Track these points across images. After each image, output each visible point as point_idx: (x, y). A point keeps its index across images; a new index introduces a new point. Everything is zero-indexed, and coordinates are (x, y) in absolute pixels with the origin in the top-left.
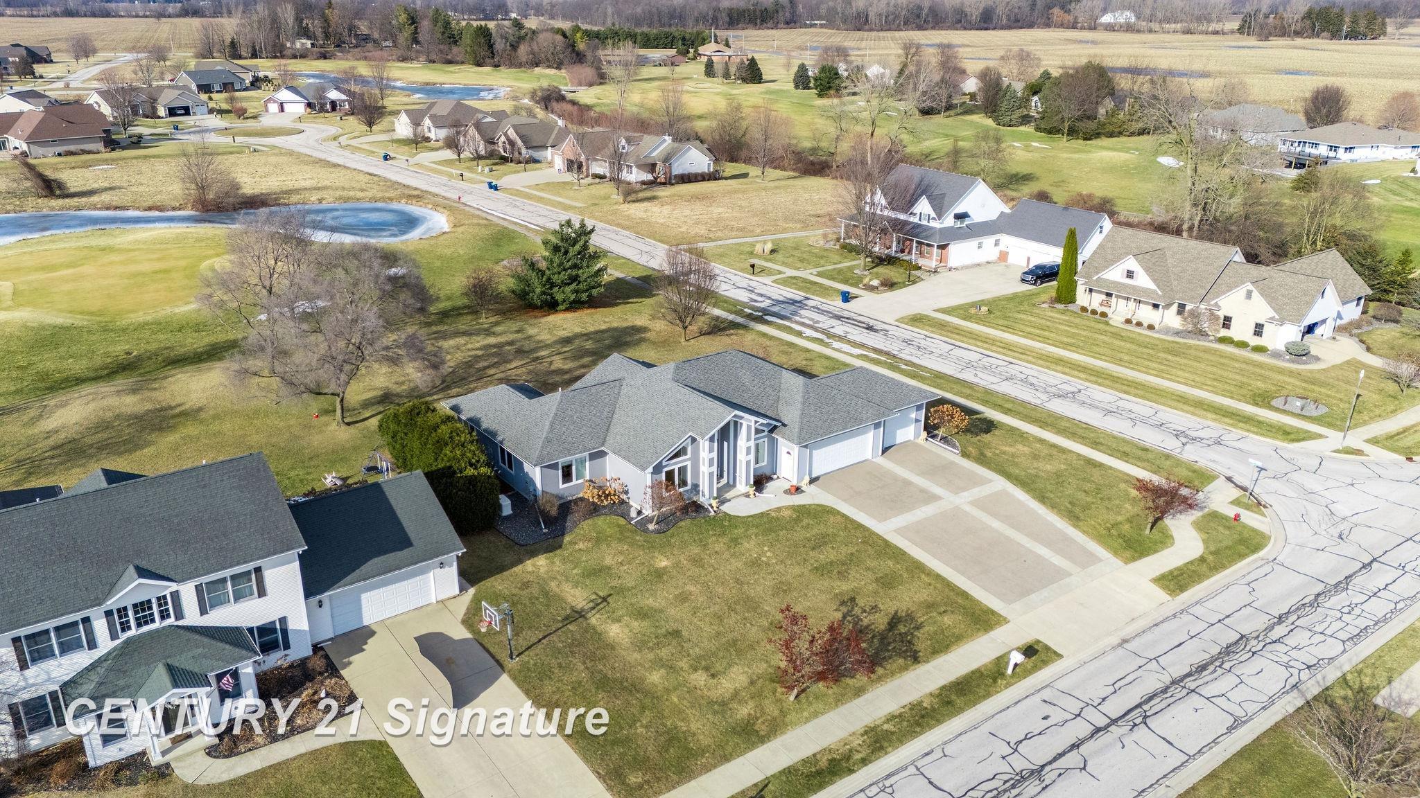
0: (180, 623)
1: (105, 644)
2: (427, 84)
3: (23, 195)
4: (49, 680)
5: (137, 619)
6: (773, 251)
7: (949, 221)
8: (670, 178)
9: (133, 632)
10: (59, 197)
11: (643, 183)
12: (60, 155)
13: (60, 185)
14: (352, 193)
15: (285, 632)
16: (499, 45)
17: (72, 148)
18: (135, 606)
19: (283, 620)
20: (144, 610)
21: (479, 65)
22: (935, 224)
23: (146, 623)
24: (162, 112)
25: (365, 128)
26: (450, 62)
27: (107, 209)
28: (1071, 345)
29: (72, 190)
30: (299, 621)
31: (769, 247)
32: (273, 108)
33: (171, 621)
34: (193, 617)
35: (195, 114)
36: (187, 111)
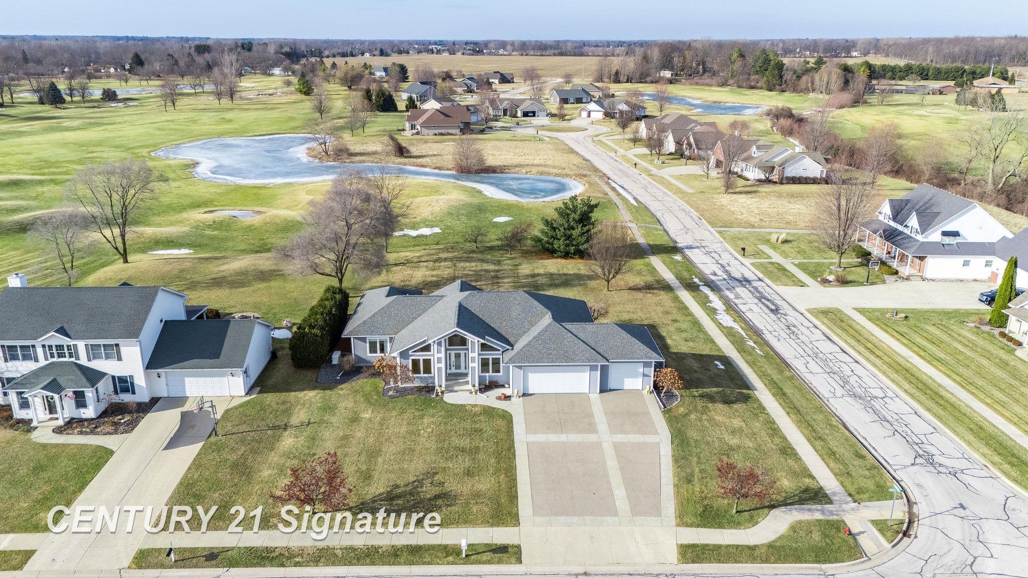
0: (77, 362)
1: (42, 362)
2: (715, 102)
3: (388, 154)
4: (17, 371)
5: (58, 353)
6: (785, 242)
7: (935, 236)
8: (782, 179)
9: (55, 360)
10: (406, 157)
11: (760, 181)
12: (436, 135)
13: (408, 151)
14: (546, 169)
15: (132, 384)
16: (788, 76)
17: (443, 131)
18: (56, 346)
19: (131, 377)
20: (60, 350)
21: (770, 90)
22: (920, 238)
23: (62, 357)
24: (519, 114)
25: (621, 130)
26: (752, 88)
27: (417, 166)
28: (939, 360)
29: (413, 155)
30: (140, 381)
31: (783, 237)
32: (584, 114)
33: (73, 359)
34: (83, 361)
35: (538, 116)
36: (534, 114)
